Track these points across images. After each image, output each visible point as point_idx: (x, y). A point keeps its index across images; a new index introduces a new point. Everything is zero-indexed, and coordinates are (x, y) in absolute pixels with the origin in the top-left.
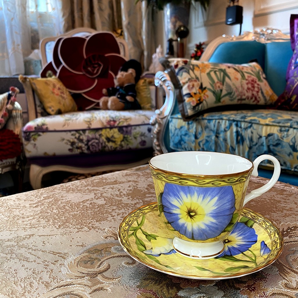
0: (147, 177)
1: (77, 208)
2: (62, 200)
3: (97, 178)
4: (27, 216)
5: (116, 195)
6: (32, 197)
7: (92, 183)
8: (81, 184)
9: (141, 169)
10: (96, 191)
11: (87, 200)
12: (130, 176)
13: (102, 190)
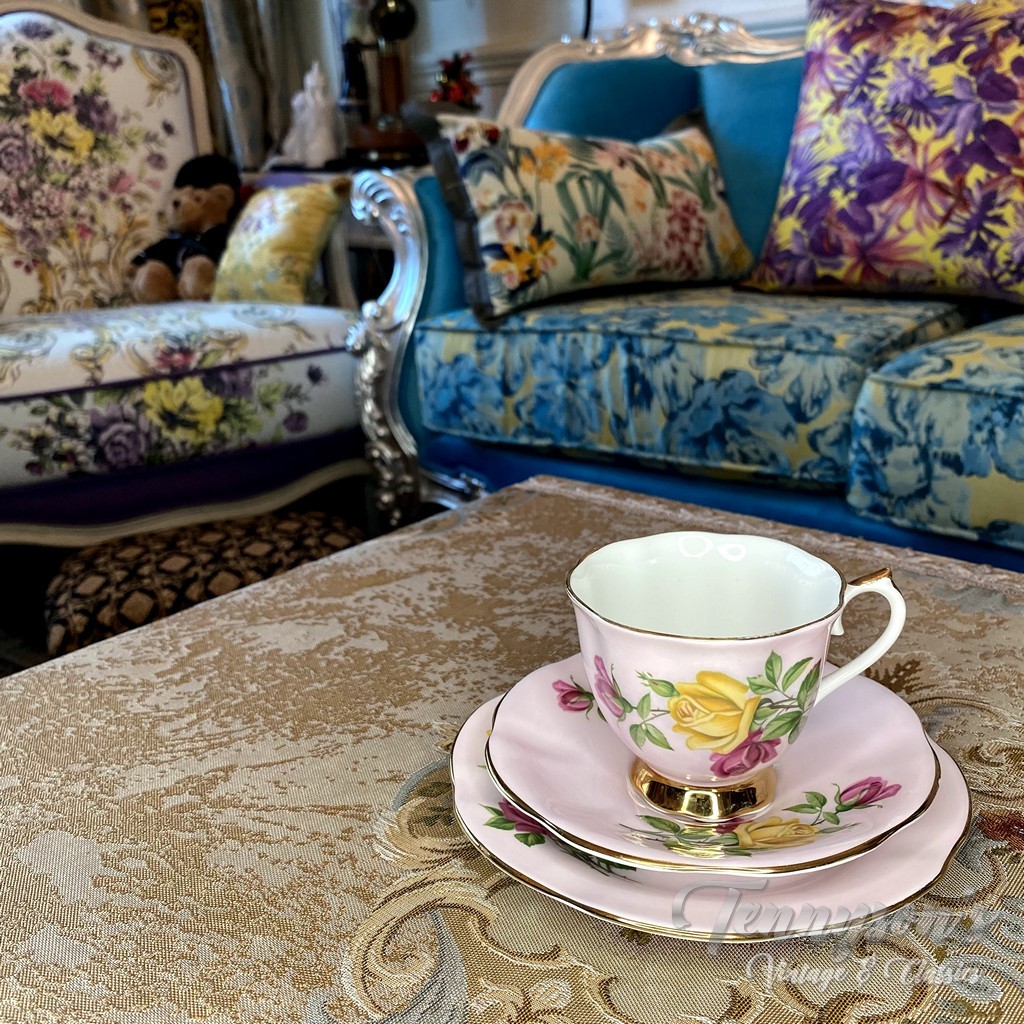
0: (467, 553)
1: (312, 671)
2: (251, 649)
3: (317, 568)
4: (173, 713)
5: (408, 617)
6: (149, 649)
7: (312, 585)
8: (278, 590)
9: (439, 525)
10: (338, 610)
11: (330, 643)
12: (418, 551)
13: (354, 605)
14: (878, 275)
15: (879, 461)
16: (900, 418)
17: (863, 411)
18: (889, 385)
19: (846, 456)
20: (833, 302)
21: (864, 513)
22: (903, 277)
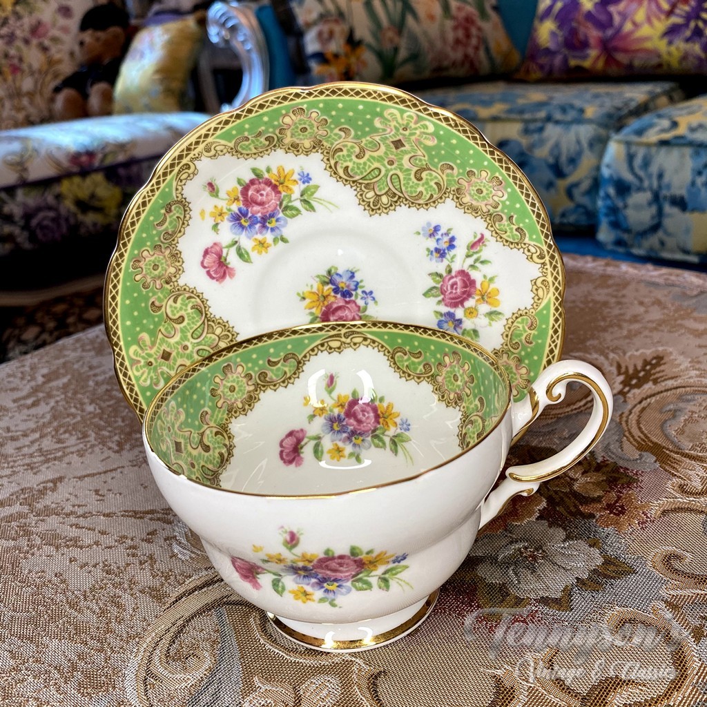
4: (21, 433)
6: (11, 379)
14: (618, 63)
15: (620, 204)
16: (637, 170)
17: (608, 166)
18: (628, 144)
19: (594, 202)
20: (582, 87)
21: (610, 247)
22: (637, 63)
